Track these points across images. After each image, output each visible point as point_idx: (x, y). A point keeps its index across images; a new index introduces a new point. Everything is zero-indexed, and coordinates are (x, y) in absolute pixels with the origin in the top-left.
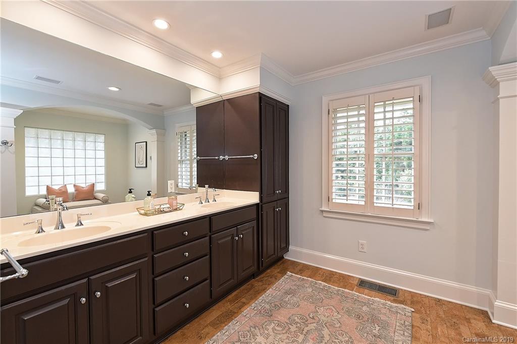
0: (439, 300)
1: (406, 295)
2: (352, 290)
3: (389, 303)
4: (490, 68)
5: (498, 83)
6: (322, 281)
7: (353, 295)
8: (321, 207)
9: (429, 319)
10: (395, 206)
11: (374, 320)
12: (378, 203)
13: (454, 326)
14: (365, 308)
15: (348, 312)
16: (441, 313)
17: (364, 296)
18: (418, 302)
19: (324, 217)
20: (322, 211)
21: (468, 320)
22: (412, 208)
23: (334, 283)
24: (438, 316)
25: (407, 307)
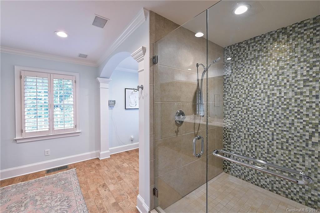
0: (84, 161)
1: (71, 165)
2: (44, 176)
3: (65, 171)
4: (98, 78)
5: (100, 83)
6: (21, 182)
7: (46, 178)
8: (15, 137)
9: (82, 168)
10: (65, 128)
11: (60, 180)
12: (56, 128)
13: (90, 166)
14: (54, 179)
15: (46, 184)
16: (86, 165)
17: (52, 175)
18: (77, 166)
19: (17, 143)
20: (16, 140)
21: (94, 163)
22: (73, 127)
23: (30, 179)
24: (85, 166)
25: (73, 169)
